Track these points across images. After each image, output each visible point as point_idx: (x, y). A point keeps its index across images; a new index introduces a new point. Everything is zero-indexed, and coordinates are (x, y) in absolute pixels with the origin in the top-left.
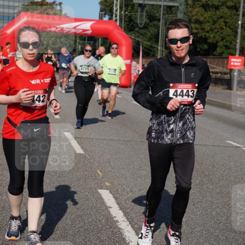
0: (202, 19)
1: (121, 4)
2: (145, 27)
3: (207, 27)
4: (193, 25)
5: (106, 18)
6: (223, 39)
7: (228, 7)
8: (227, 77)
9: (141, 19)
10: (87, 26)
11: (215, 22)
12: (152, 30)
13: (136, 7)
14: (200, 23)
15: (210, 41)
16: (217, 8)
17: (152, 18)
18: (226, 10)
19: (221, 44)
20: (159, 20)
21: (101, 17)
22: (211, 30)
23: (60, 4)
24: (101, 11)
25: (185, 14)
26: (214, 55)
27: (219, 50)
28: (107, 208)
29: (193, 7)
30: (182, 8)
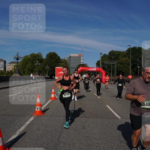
0: (120, 67)
1: (102, 64)
2: (107, 69)
3: (122, 68)
4: (119, 68)
5: (98, 67)
6: (126, 71)
7: (127, 64)
8: (128, 80)
9: (106, 67)
10: (95, 69)
11: (124, 68)
12: (109, 70)
13: (105, 64)
14: (120, 68)
15: (123, 72)
16: (124, 64)
17: (109, 67)
18: (126, 65)
19: (125, 72)
20: (111, 67)
21: (97, 67)
22: (123, 69)
23: (87, 64)
24: (96, 65)
25: (117, 66)
26: (124, 75)
27: (125, 74)
28: (109, 109)
29: (118, 64)
30: (116, 64)
